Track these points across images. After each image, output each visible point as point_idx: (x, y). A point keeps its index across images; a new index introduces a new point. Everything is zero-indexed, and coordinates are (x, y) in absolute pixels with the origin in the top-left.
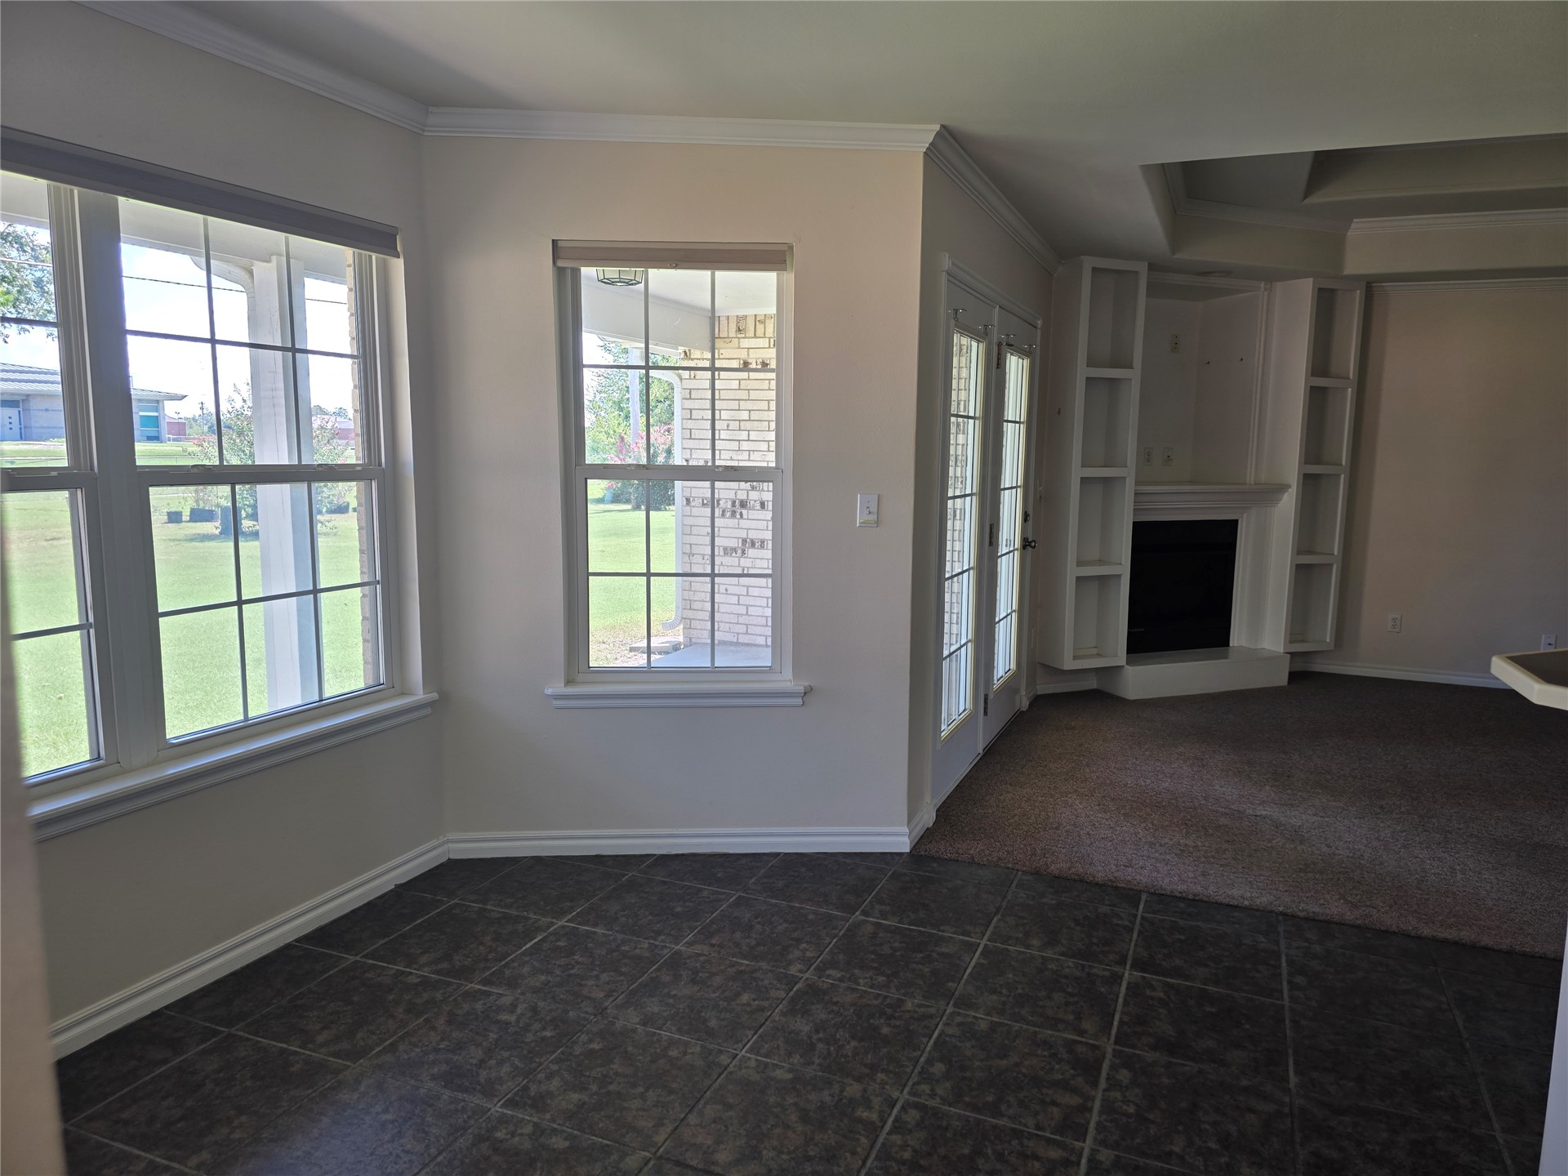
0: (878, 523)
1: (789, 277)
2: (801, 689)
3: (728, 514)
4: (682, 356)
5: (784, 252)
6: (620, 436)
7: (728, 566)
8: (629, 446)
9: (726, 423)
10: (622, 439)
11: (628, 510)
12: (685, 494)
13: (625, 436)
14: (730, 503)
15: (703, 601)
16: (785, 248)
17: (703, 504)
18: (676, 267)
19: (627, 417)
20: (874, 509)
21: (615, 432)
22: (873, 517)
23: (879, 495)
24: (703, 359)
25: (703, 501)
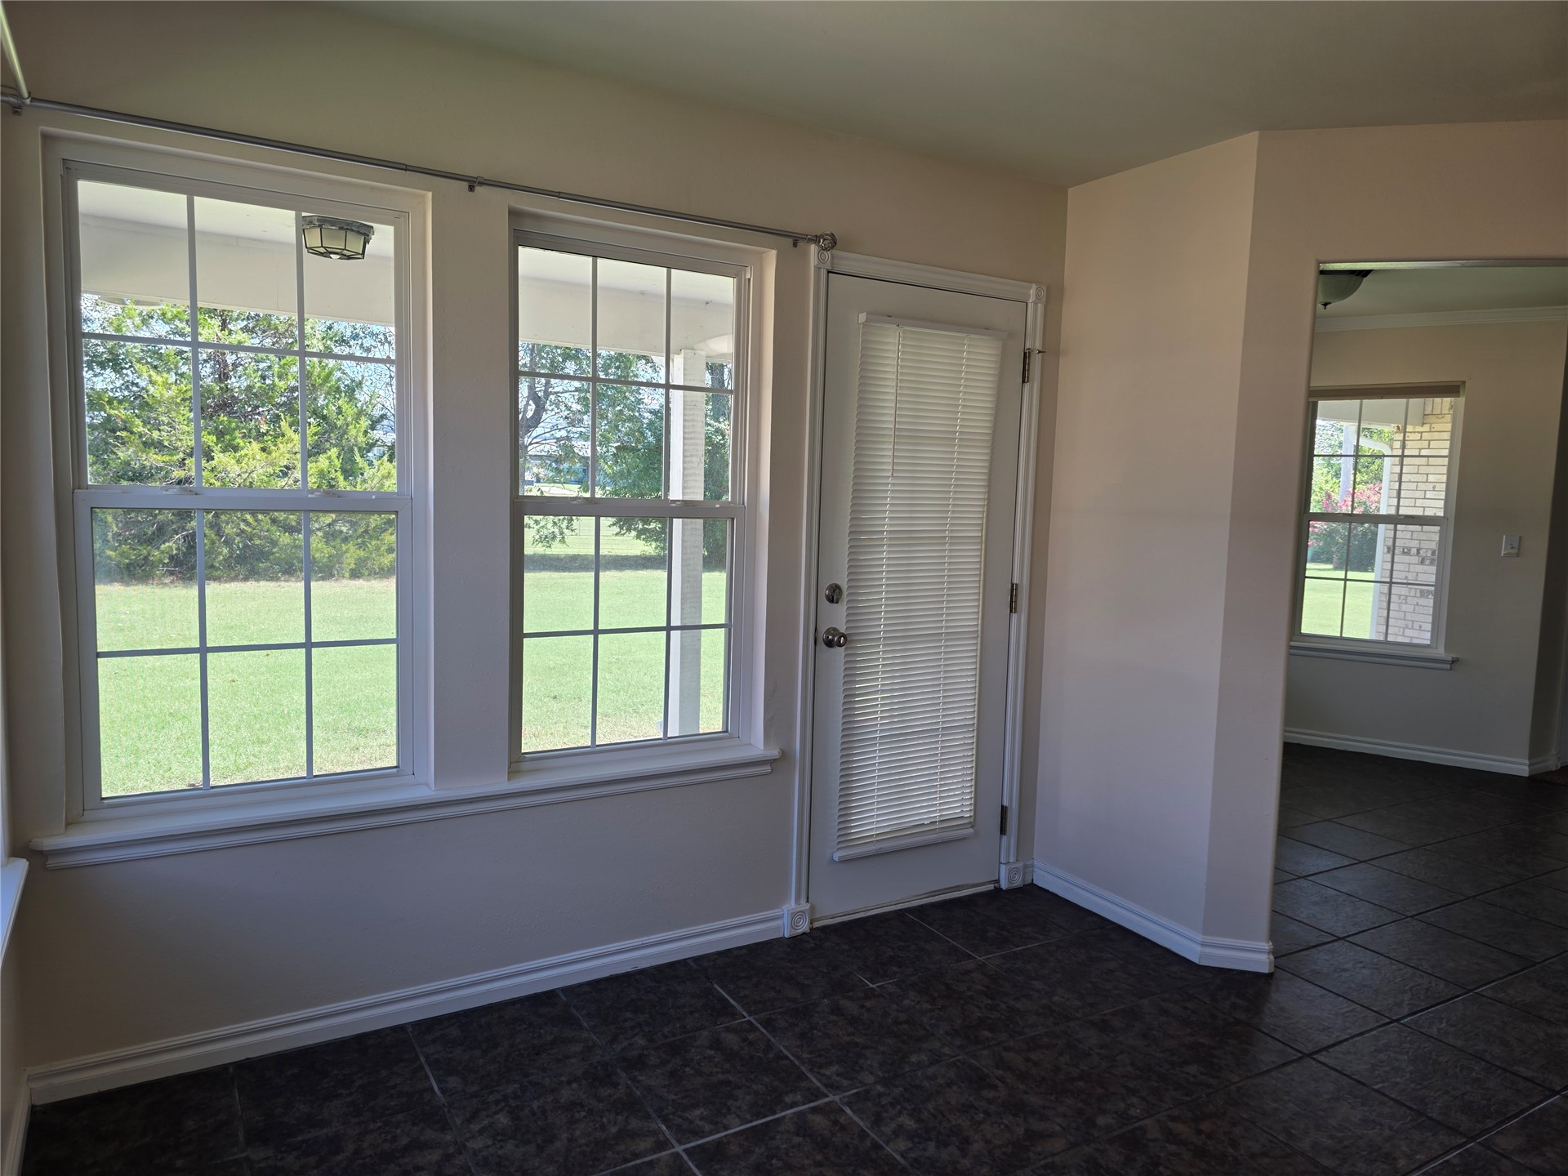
0: (1518, 555)
1: (1461, 401)
2: (1450, 659)
3: (1427, 562)
4: (1395, 430)
5: (1458, 387)
6: (1326, 493)
7: (1423, 606)
8: (1336, 504)
9: (1432, 485)
10: (1329, 496)
11: (1329, 570)
12: (1387, 543)
13: (1332, 494)
14: (1430, 552)
15: (1396, 635)
16: (1460, 383)
17: (1404, 552)
18: (1382, 398)
19: (1337, 475)
20: (1516, 545)
21: (1321, 489)
22: (1516, 551)
23: (1520, 538)
24: (1415, 432)
25: (1403, 550)
